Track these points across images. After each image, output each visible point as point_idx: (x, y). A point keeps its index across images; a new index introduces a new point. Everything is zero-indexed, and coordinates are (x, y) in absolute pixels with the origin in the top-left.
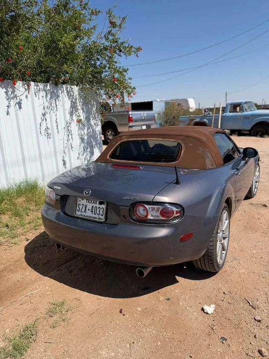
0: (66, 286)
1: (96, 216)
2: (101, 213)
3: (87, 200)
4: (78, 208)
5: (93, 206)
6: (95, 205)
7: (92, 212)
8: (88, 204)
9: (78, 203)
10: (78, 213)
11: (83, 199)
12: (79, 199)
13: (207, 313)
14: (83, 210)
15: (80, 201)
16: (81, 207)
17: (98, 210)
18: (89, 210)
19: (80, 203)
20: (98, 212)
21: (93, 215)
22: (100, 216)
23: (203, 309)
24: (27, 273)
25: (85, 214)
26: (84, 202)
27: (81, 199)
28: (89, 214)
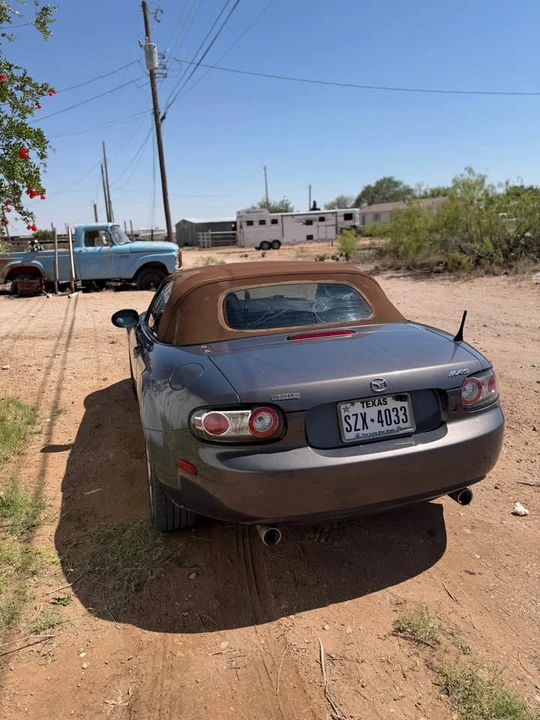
1: (394, 426)
2: (402, 417)
3: (362, 403)
4: (345, 426)
5: (380, 412)
6: (382, 408)
7: (382, 422)
8: (366, 410)
9: (343, 415)
10: (349, 436)
11: (353, 404)
12: (343, 406)
13: (525, 515)
14: (360, 425)
15: (346, 409)
16: (352, 421)
17: (393, 414)
18: (372, 420)
19: (347, 413)
20: (394, 418)
21: (386, 428)
22: (402, 425)
23: (516, 514)
24: (224, 645)
25: (366, 431)
26: (358, 408)
27: (348, 405)
28: (375, 428)
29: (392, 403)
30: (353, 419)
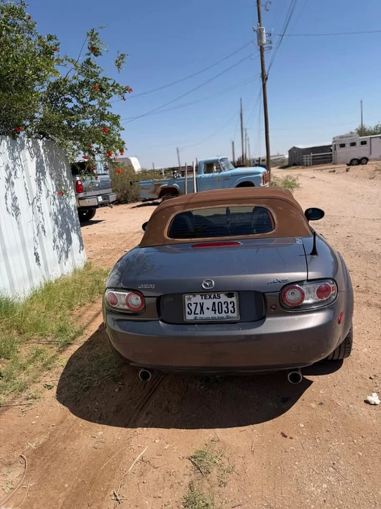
0: (182, 430)
1: (224, 315)
2: (231, 309)
3: (202, 296)
4: (187, 310)
5: (214, 303)
6: (217, 301)
7: (215, 310)
8: (204, 300)
9: (187, 303)
10: (190, 317)
11: (194, 296)
12: (187, 297)
13: (375, 405)
14: (198, 310)
15: (189, 299)
16: (193, 307)
17: (224, 306)
18: (208, 309)
19: (189, 302)
20: (224, 309)
21: (217, 315)
22: (230, 314)
23: (367, 402)
24: (100, 433)
25: (202, 316)
26: (198, 299)
27: (191, 296)
28: (209, 314)
29: (223, 298)
30: (194, 306)
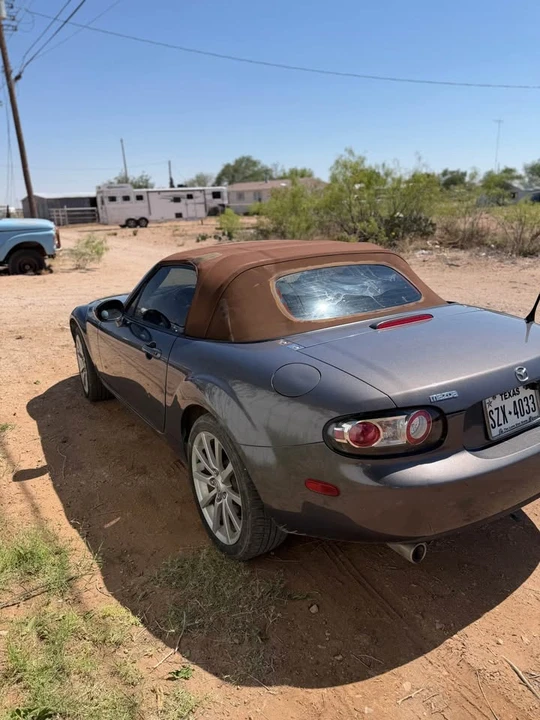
1: (526, 417)
2: (531, 406)
3: (501, 395)
4: (491, 422)
5: (515, 402)
6: (516, 398)
7: (517, 413)
8: (505, 402)
9: (488, 411)
10: (494, 433)
11: (494, 398)
12: (487, 401)
14: (501, 420)
15: (490, 404)
16: (495, 416)
17: (525, 403)
18: (510, 413)
19: (490, 408)
20: (526, 408)
21: (522, 419)
22: (532, 414)
24: (407, 686)
25: (506, 426)
26: (498, 402)
27: (491, 399)
28: (513, 420)
29: (525, 393)
30: (496, 412)
